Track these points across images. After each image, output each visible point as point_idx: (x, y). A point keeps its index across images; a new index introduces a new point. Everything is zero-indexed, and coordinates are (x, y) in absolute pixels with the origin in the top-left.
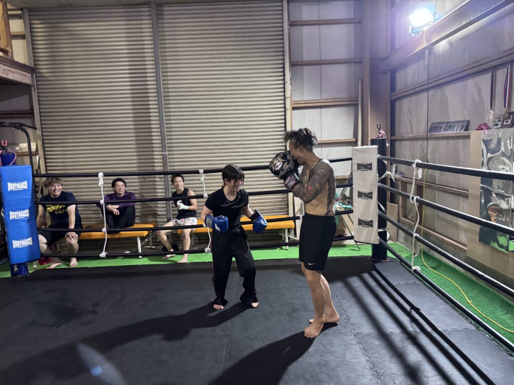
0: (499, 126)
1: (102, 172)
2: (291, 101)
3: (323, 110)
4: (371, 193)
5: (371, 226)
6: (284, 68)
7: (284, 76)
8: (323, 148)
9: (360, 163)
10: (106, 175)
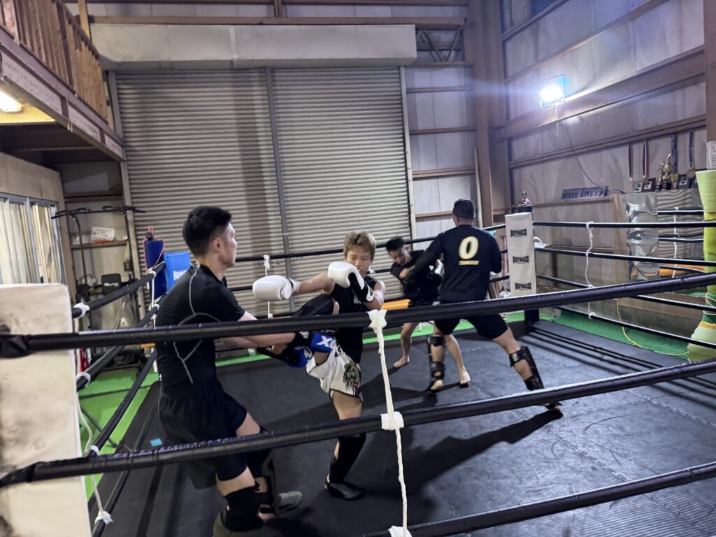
0: (640, 190)
1: (267, 254)
2: (413, 172)
3: (440, 180)
4: (528, 257)
5: (530, 288)
6: (404, 138)
7: (404, 146)
8: (442, 221)
9: (513, 229)
10: (272, 257)
